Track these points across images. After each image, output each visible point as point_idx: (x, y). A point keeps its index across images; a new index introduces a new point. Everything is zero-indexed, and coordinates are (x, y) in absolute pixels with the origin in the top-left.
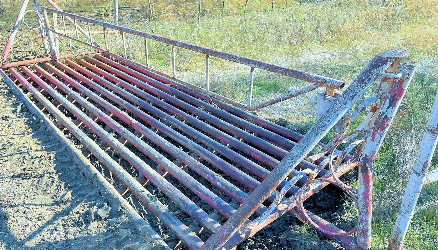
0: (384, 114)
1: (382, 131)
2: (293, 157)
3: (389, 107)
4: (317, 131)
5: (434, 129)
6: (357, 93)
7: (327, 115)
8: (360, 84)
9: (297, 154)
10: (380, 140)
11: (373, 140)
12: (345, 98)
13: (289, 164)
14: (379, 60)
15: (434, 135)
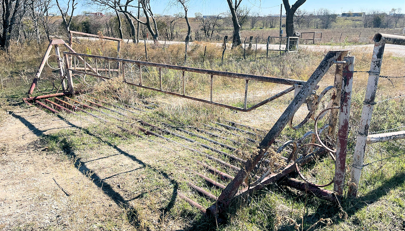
0: (343, 91)
1: (346, 103)
2: (282, 120)
3: (345, 85)
4: (296, 101)
5: (369, 101)
6: (319, 74)
7: (302, 90)
8: (321, 69)
9: (284, 118)
10: (347, 110)
11: (342, 111)
12: (312, 78)
13: (280, 125)
14: (331, 53)
15: (369, 106)
